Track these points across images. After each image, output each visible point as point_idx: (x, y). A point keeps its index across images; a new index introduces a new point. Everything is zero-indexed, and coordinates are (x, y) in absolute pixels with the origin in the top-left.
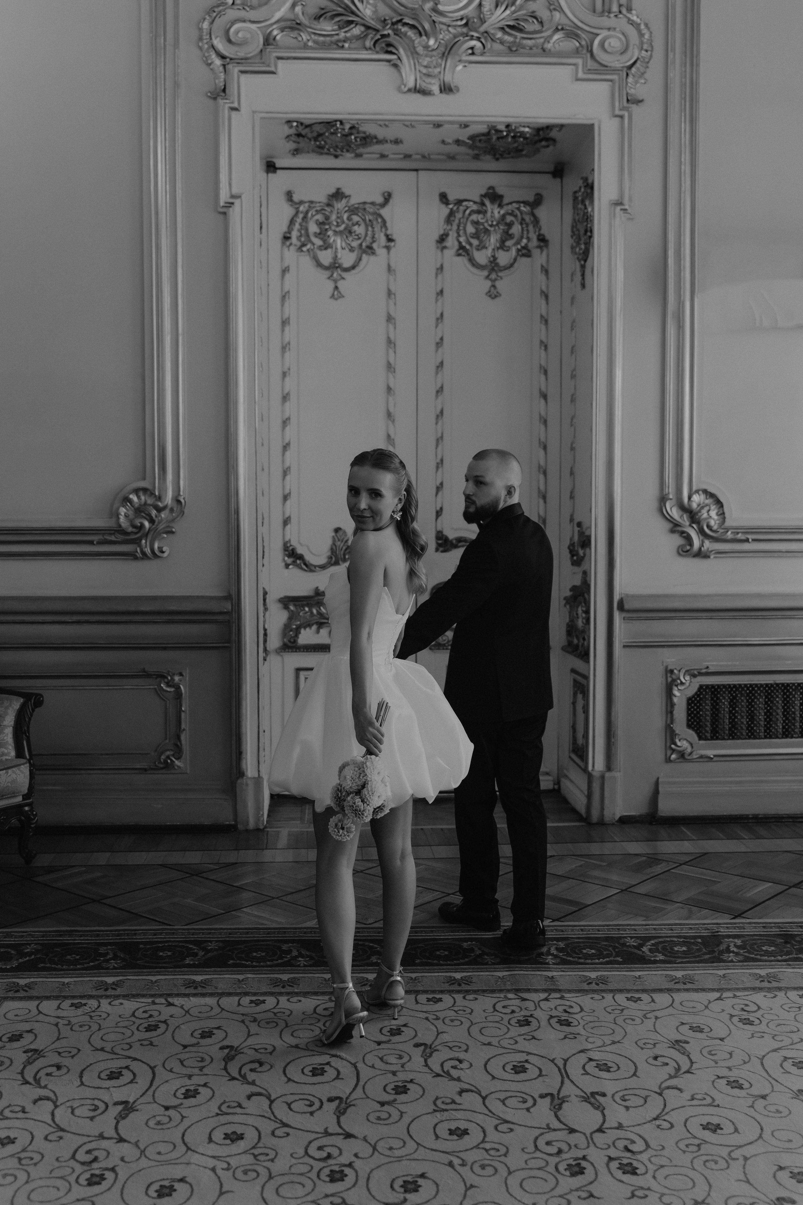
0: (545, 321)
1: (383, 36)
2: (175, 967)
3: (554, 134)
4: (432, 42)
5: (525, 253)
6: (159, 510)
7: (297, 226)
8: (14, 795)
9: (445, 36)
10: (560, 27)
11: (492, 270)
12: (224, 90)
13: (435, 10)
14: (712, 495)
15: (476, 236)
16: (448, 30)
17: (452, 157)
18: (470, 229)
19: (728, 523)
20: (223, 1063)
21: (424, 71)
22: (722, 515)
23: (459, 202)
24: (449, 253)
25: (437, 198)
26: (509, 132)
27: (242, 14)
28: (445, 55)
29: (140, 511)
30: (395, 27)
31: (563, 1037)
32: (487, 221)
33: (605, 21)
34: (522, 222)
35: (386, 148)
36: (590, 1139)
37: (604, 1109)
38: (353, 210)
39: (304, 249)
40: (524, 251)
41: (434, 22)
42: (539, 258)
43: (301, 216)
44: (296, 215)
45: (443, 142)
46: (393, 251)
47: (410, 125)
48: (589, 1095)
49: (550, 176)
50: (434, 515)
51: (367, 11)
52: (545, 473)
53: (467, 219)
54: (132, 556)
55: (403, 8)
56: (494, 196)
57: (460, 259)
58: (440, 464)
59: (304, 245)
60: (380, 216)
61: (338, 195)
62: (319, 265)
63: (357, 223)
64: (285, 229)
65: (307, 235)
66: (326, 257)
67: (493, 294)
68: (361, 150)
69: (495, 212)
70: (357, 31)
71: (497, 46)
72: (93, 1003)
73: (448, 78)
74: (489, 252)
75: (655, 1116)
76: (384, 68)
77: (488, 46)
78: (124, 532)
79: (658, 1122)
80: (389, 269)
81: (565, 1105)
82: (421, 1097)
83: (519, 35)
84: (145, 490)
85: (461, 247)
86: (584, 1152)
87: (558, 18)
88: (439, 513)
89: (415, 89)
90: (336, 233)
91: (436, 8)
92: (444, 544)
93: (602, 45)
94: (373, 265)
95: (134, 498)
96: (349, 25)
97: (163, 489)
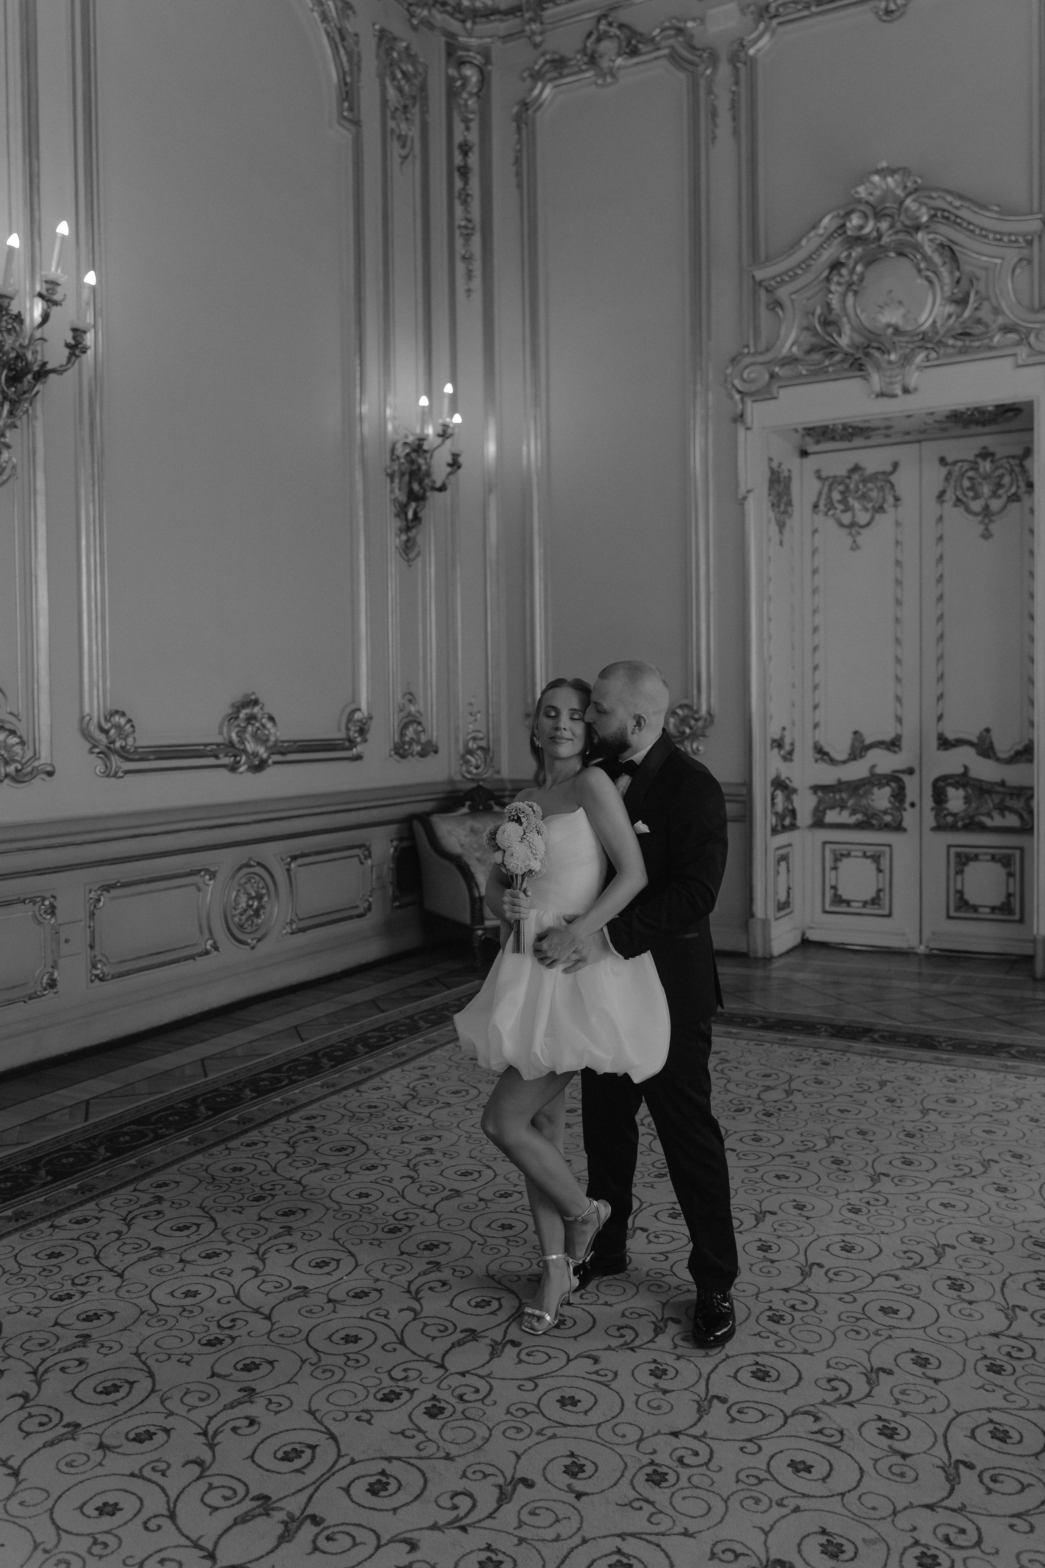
0: (1032, 553)
1: (857, 359)
4: (893, 357)
6: (697, 720)
7: (824, 496)
9: (904, 351)
10: (1003, 327)
11: (986, 516)
12: (743, 416)
16: (907, 347)
18: (966, 483)
21: (888, 379)
23: (955, 463)
24: (948, 505)
25: (937, 462)
27: (754, 360)
28: (903, 366)
29: (683, 721)
30: (866, 350)
32: (980, 476)
34: (1012, 472)
35: (885, 432)
38: (865, 481)
39: (831, 513)
40: (1014, 498)
41: (895, 342)
42: (1026, 501)
43: (827, 488)
44: (822, 489)
46: (900, 509)
50: (936, 719)
53: (963, 476)
55: (871, 335)
56: (985, 454)
57: (957, 509)
58: (941, 678)
59: (829, 510)
60: (890, 482)
61: (856, 469)
62: (841, 525)
63: (871, 490)
64: (814, 499)
65: (831, 502)
66: (846, 518)
67: (987, 535)
68: (866, 435)
69: (986, 467)
70: (838, 358)
71: (950, 351)
73: (908, 382)
74: (983, 502)
76: (858, 382)
77: (942, 351)
80: (898, 524)
83: (967, 339)
84: (687, 706)
85: (958, 500)
87: (1001, 320)
88: (940, 718)
89: (882, 395)
90: (854, 498)
91: (897, 331)
92: (945, 743)
93: (1037, 337)
94: (884, 521)
95: (680, 712)
96: (832, 354)
97: (699, 704)
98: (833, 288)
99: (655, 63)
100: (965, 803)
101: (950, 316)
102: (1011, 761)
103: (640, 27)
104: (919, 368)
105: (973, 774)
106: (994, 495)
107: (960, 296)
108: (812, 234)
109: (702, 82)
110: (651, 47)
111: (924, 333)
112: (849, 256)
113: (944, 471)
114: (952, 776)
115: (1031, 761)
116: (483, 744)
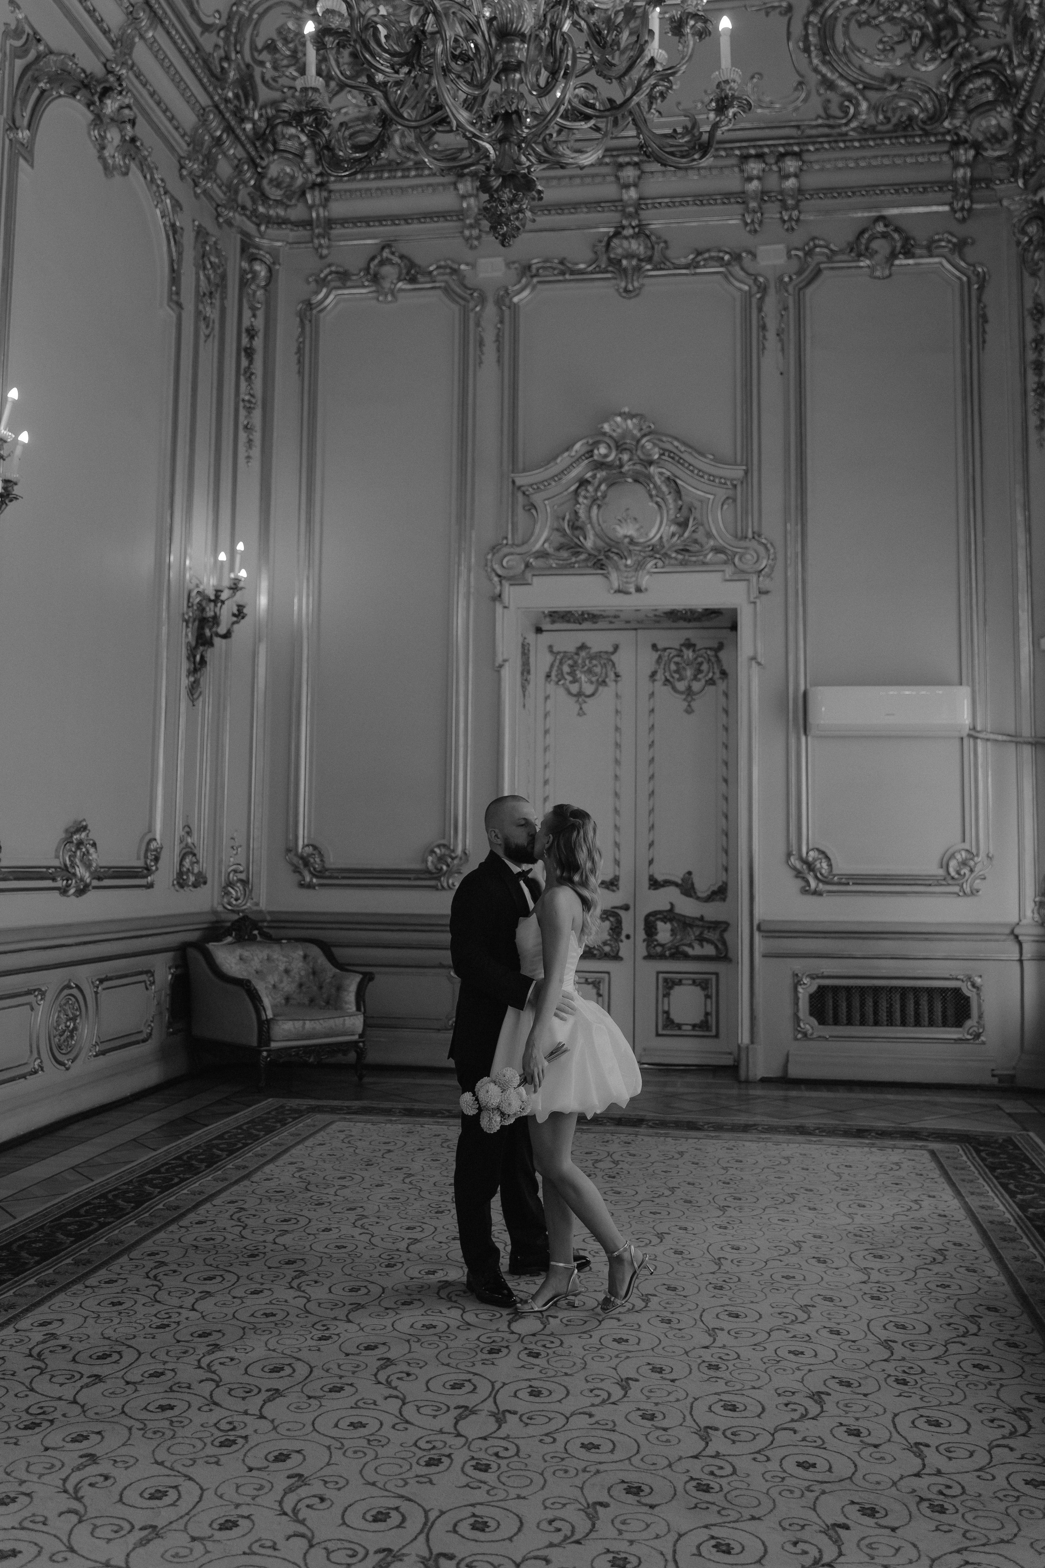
1: (599, 560)
4: (629, 562)
6: (453, 859)
7: (555, 668)
8: (354, 1034)
9: (638, 558)
10: (714, 548)
11: (689, 695)
12: (499, 596)
14: (823, 853)
15: (677, 672)
16: (640, 555)
17: (655, 623)
18: (673, 667)
19: (835, 872)
21: (625, 579)
22: (830, 865)
23: (665, 649)
24: (658, 684)
25: (650, 648)
26: (687, 611)
27: (512, 550)
28: (637, 570)
29: (441, 859)
30: (607, 553)
32: (684, 662)
33: (743, 544)
34: (709, 661)
35: (612, 620)
38: (591, 658)
39: (561, 683)
40: (711, 682)
41: (630, 550)
42: (722, 685)
43: (558, 661)
44: (554, 661)
46: (619, 684)
47: (620, 610)
49: (725, 629)
50: (647, 863)
51: (589, 545)
52: (727, 835)
53: (671, 661)
54: (435, 888)
55: (611, 542)
56: (689, 645)
57: (666, 688)
58: (652, 828)
59: (560, 680)
60: (611, 660)
61: (583, 647)
62: (570, 693)
63: (596, 666)
64: (547, 670)
65: (562, 674)
66: (574, 688)
67: (689, 711)
68: (595, 621)
69: (690, 655)
70: (582, 557)
71: (673, 562)
73: (640, 583)
74: (686, 683)
76: (600, 578)
77: (667, 562)
78: (429, 872)
80: (617, 696)
83: (687, 554)
84: (444, 846)
85: (667, 680)
87: (712, 543)
88: (651, 862)
89: (619, 591)
90: (581, 672)
91: (632, 542)
92: (655, 884)
93: (740, 559)
94: (607, 693)
95: (437, 850)
96: (577, 554)
97: (456, 845)
98: (581, 500)
99: (432, 292)
100: (672, 935)
101: (673, 535)
102: (709, 898)
103: (418, 261)
104: (651, 573)
105: (677, 910)
106: (695, 678)
107: (682, 520)
108: (566, 454)
109: (472, 315)
110: (428, 279)
111: (654, 546)
112: (594, 476)
113: (655, 655)
114: (660, 912)
115: (724, 900)
116: (243, 876)
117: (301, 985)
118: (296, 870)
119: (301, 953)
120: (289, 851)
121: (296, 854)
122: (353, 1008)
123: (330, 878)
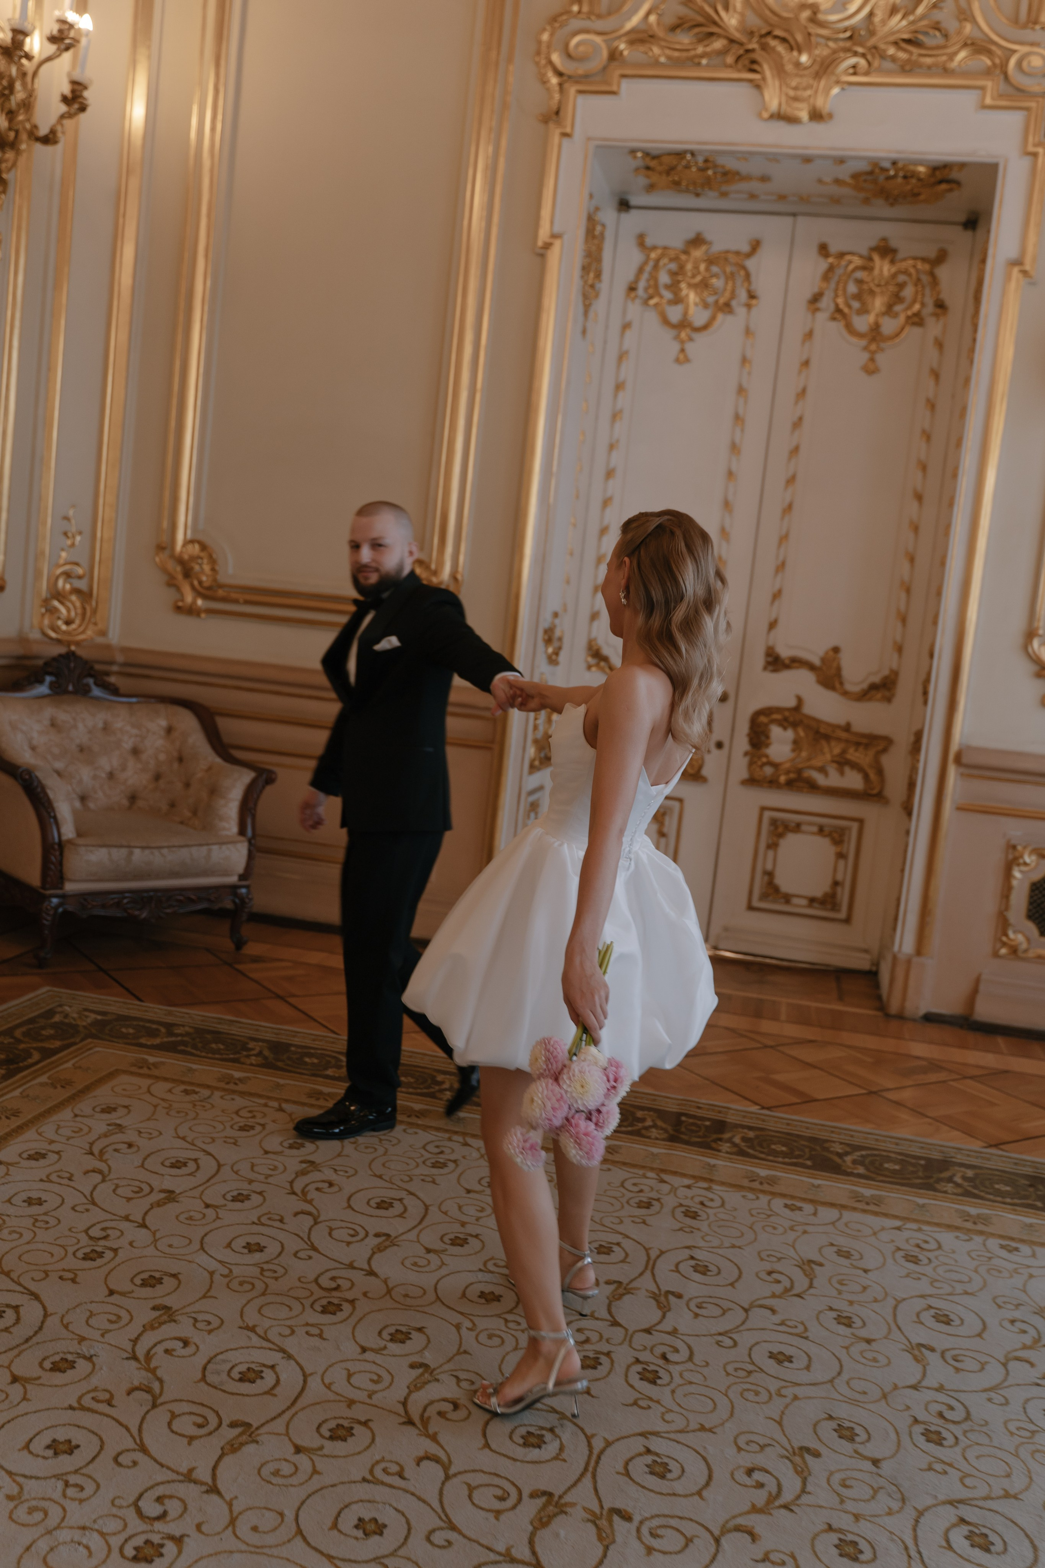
0: (932, 405)
1: (748, 51)
2: (314, 1075)
3: (954, 175)
4: (804, 58)
5: (917, 320)
7: (645, 276)
8: (226, 874)
9: (822, 52)
10: (969, 42)
11: (873, 339)
12: (557, 113)
13: (813, 20)
16: (827, 46)
17: (836, 200)
18: (852, 288)
20: (293, 1176)
21: (792, 93)
23: (841, 255)
24: (821, 317)
25: (814, 250)
26: (897, 171)
27: (587, 24)
28: (818, 76)
30: (763, 40)
31: (677, 1228)
32: (873, 280)
34: (918, 283)
35: (755, 186)
36: (629, 1338)
37: (669, 1310)
38: (711, 261)
39: (652, 302)
40: (916, 319)
41: (809, 34)
42: (934, 328)
43: (651, 264)
44: (646, 263)
45: (820, 181)
46: (754, 311)
47: (774, 158)
48: (663, 1293)
49: (960, 228)
50: (765, 626)
51: (731, 21)
52: (908, 591)
53: (849, 276)
55: (776, 19)
56: (886, 250)
57: (835, 323)
58: (781, 567)
59: (651, 297)
60: (744, 268)
61: (698, 241)
62: (666, 321)
63: (716, 276)
64: (631, 277)
65: (656, 286)
66: (674, 313)
67: (871, 369)
68: (724, 188)
69: (884, 268)
70: (718, 44)
71: (887, 65)
72: (206, 1093)
73: (820, 102)
74: (871, 318)
75: (721, 1331)
76: (745, 89)
77: (876, 63)
79: (720, 1338)
80: (748, 332)
81: (627, 1298)
82: (476, 1253)
83: (915, 50)
85: (838, 310)
86: (612, 1348)
87: (968, 30)
88: (773, 625)
89: (776, 116)
90: (690, 286)
91: (815, 17)
92: (775, 662)
94: (730, 326)
96: (710, 37)
97: (440, 563)
100: (793, 750)
102: (865, 697)
104: (843, 84)
105: (807, 710)
106: (889, 311)
111: (854, 30)
113: (823, 264)
114: (778, 710)
115: (889, 700)
116: (82, 585)
117: (157, 777)
118: (171, 583)
119: (164, 723)
120: (160, 548)
121: (172, 556)
122: (231, 827)
123: (224, 600)
